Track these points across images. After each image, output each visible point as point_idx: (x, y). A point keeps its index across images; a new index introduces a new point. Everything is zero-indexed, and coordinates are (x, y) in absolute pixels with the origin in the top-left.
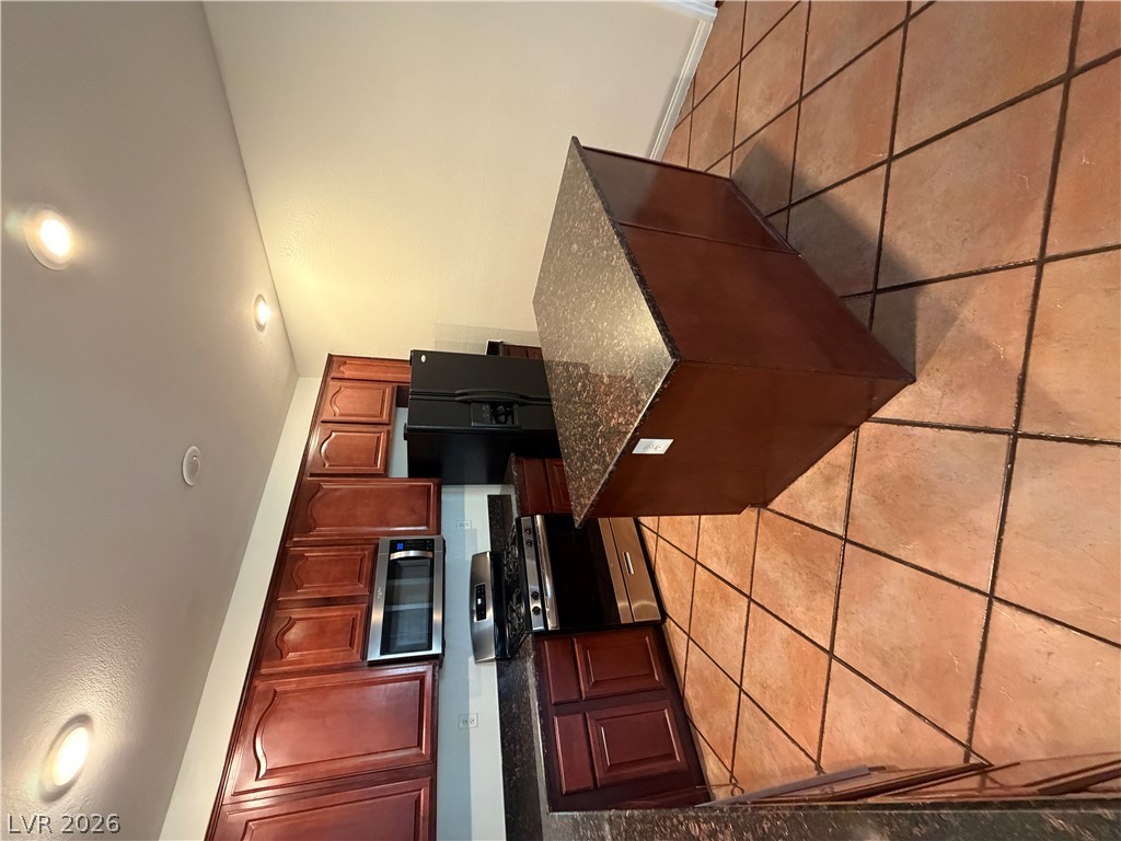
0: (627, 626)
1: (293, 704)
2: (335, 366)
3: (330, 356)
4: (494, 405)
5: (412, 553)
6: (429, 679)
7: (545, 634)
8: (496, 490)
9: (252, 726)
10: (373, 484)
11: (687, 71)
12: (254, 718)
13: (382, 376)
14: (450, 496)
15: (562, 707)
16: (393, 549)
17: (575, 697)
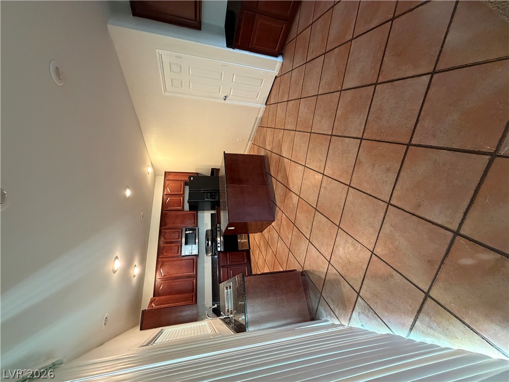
0: (240, 250)
1: (167, 263)
2: (167, 175)
3: (165, 172)
4: (211, 193)
5: (191, 232)
6: (195, 260)
7: (220, 251)
8: (213, 212)
9: (159, 267)
10: (180, 213)
11: (260, 116)
12: (160, 266)
13: (180, 179)
14: (200, 214)
15: (223, 267)
16: (186, 231)
17: (226, 264)
